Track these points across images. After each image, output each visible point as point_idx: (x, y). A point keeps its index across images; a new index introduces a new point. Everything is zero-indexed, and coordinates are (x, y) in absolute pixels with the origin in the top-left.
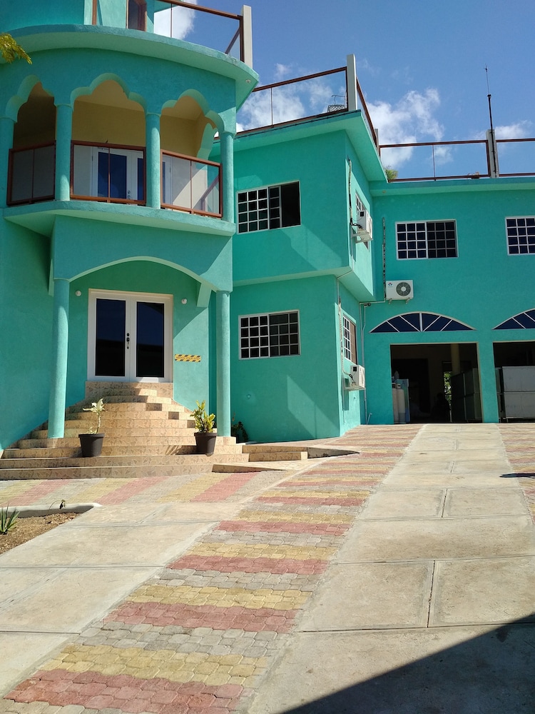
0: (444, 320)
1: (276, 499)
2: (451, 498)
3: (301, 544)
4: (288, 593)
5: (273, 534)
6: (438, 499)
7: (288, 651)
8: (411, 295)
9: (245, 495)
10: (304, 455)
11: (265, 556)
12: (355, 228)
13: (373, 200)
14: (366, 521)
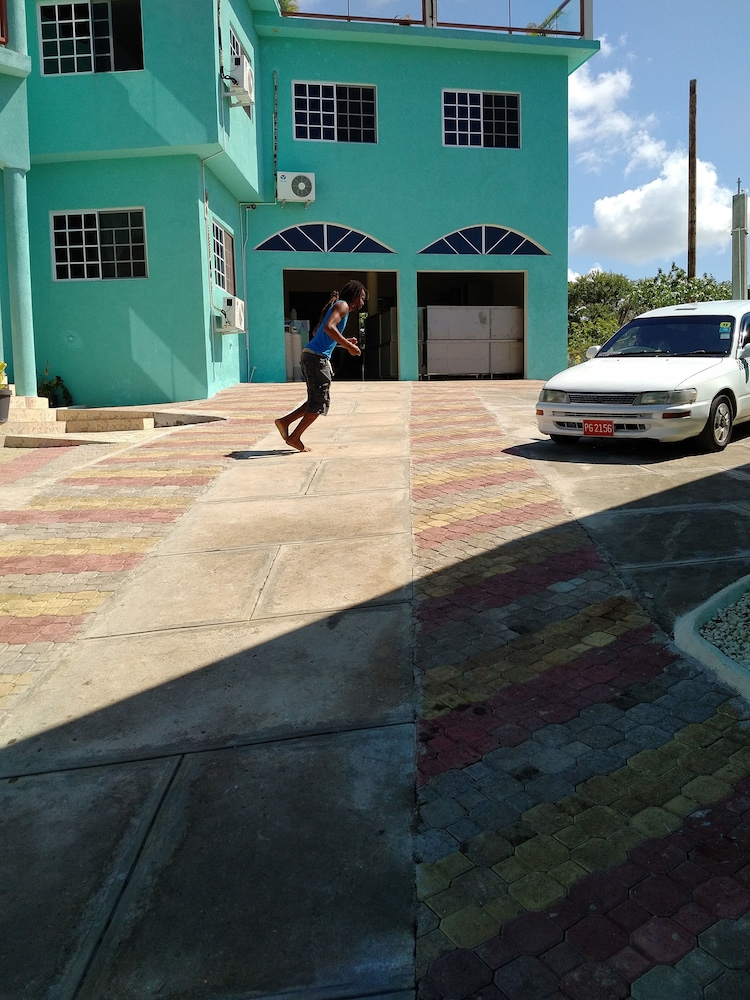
0: (356, 237)
1: (90, 481)
2: (323, 471)
3: (114, 535)
4: (80, 595)
5: (74, 525)
6: (308, 474)
7: (63, 662)
8: (312, 196)
9: (45, 477)
10: (148, 423)
11: (57, 552)
12: (228, 82)
13: (260, 41)
14: (208, 503)
